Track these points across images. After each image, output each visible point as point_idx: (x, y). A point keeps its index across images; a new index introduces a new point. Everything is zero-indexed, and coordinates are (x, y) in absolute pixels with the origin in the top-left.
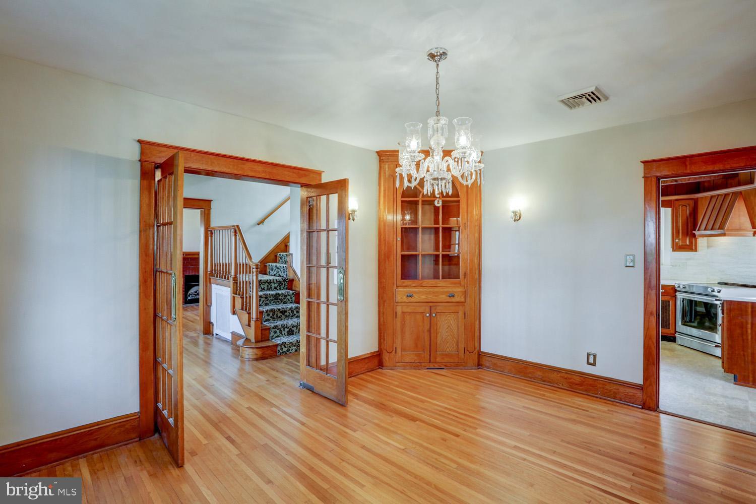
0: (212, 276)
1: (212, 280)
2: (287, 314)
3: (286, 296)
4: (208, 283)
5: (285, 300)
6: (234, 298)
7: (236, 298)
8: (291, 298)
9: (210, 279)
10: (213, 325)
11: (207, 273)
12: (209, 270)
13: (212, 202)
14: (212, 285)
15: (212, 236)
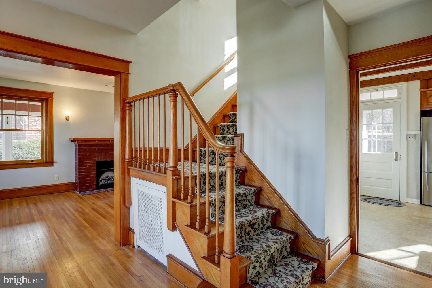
0: (132, 166)
1: (133, 171)
2: (256, 226)
3: (246, 196)
4: (126, 174)
5: (245, 202)
6: (174, 203)
7: (177, 205)
8: (252, 198)
9: (128, 169)
10: (134, 233)
11: (124, 162)
12: (127, 157)
13: (130, 64)
14: (132, 177)
15: (130, 111)
